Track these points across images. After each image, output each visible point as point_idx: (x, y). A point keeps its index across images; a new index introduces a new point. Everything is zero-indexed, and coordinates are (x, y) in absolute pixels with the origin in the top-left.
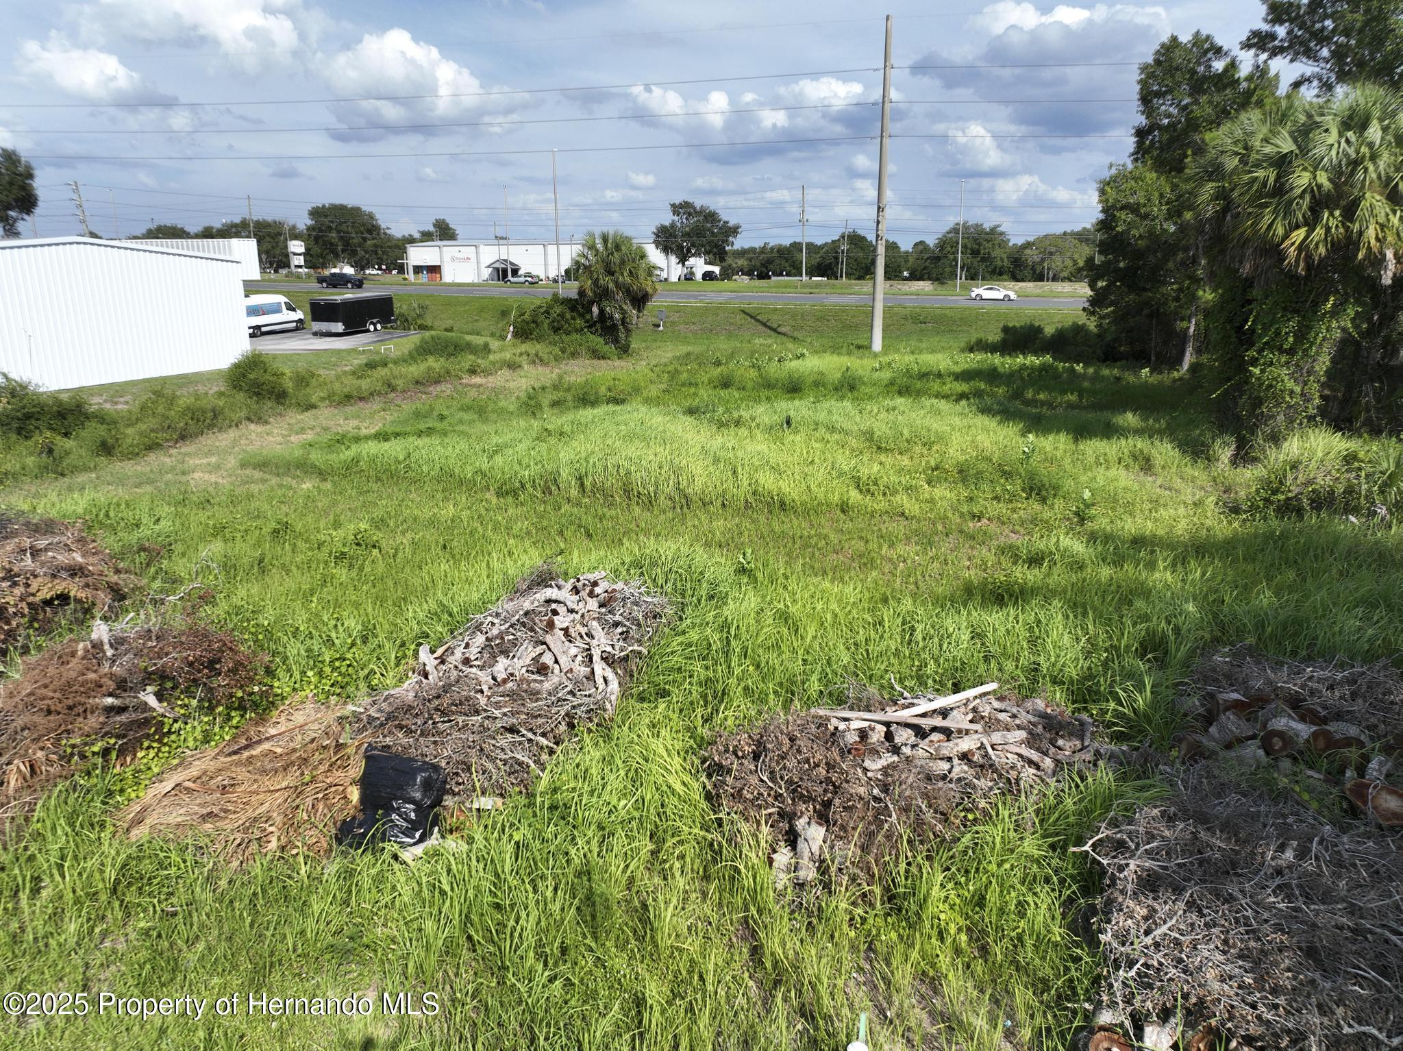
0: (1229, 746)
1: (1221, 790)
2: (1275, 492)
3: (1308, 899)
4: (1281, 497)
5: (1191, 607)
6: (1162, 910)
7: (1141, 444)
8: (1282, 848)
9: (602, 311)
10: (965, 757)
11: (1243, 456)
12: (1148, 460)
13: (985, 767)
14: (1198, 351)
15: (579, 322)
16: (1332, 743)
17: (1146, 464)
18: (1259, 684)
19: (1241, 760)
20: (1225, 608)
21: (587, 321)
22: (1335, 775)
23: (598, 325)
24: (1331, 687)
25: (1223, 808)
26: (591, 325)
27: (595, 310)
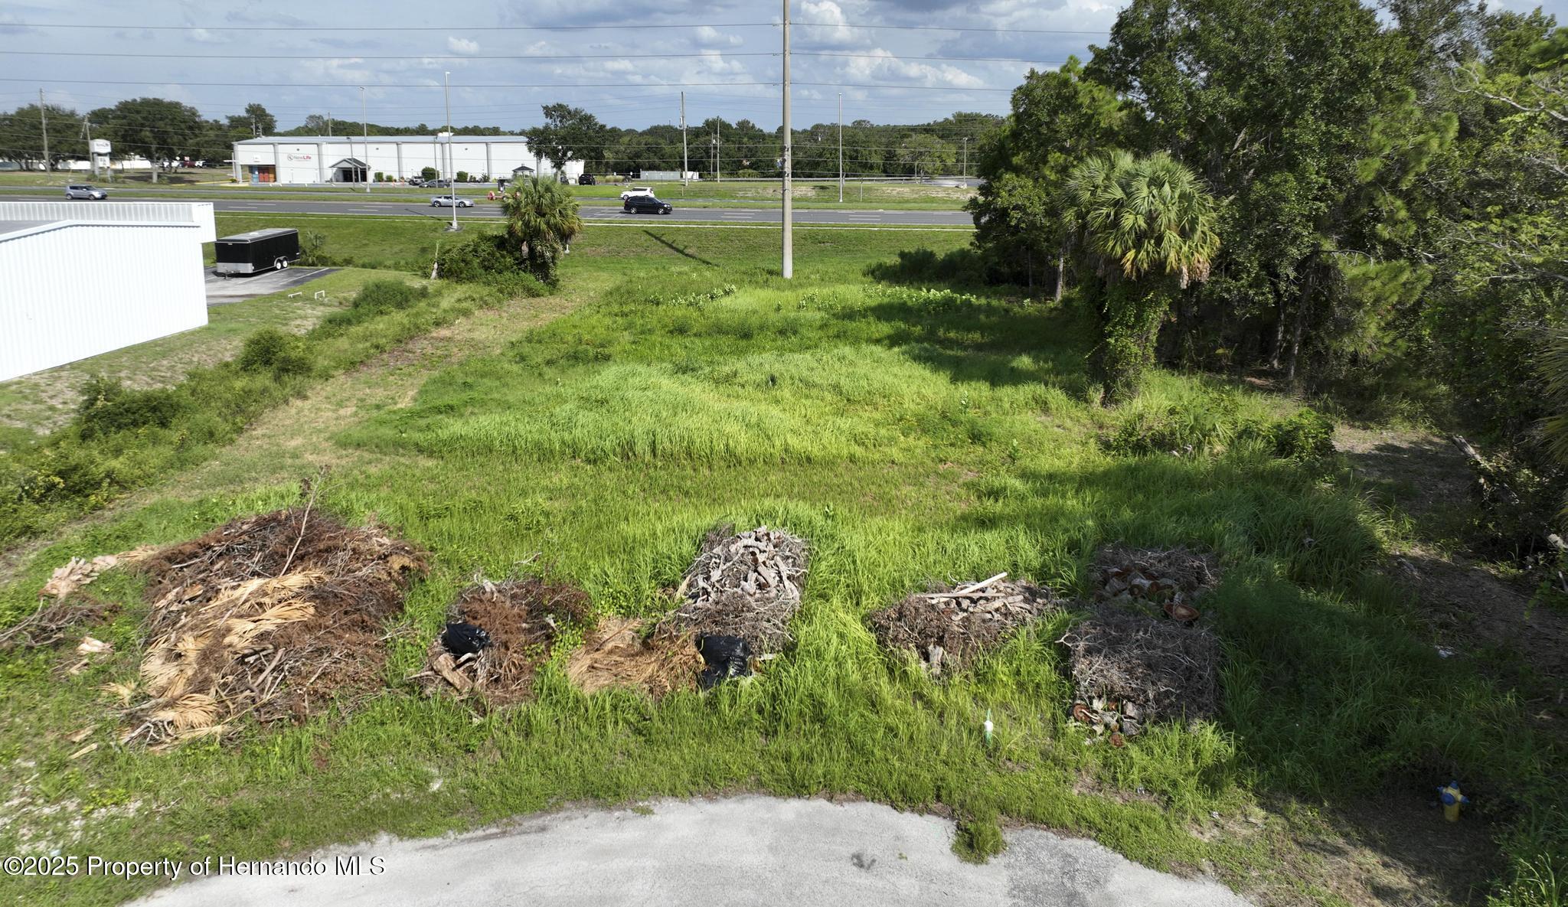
0: (1115, 595)
1: (1113, 614)
2: (1131, 435)
3: (1148, 649)
4: (1134, 439)
5: (1090, 523)
6: (1094, 660)
7: (1040, 389)
8: (1138, 631)
9: (532, 250)
10: (997, 610)
11: (1109, 400)
12: (1046, 403)
13: (1007, 614)
14: (1068, 284)
15: (509, 260)
16: (1159, 588)
17: (1044, 407)
18: (1126, 563)
19: (1121, 600)
20: (1107, 521)
21: (516, 259)
22: (1160, 603)
23: (528, 262)
24: (1160, 561)
25: (1114, 620)
26: (520, 262)
27: (525, 248)
